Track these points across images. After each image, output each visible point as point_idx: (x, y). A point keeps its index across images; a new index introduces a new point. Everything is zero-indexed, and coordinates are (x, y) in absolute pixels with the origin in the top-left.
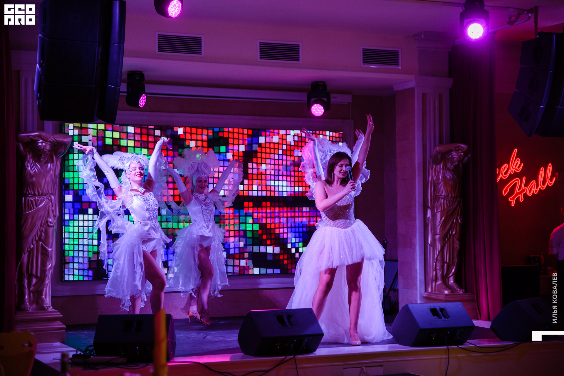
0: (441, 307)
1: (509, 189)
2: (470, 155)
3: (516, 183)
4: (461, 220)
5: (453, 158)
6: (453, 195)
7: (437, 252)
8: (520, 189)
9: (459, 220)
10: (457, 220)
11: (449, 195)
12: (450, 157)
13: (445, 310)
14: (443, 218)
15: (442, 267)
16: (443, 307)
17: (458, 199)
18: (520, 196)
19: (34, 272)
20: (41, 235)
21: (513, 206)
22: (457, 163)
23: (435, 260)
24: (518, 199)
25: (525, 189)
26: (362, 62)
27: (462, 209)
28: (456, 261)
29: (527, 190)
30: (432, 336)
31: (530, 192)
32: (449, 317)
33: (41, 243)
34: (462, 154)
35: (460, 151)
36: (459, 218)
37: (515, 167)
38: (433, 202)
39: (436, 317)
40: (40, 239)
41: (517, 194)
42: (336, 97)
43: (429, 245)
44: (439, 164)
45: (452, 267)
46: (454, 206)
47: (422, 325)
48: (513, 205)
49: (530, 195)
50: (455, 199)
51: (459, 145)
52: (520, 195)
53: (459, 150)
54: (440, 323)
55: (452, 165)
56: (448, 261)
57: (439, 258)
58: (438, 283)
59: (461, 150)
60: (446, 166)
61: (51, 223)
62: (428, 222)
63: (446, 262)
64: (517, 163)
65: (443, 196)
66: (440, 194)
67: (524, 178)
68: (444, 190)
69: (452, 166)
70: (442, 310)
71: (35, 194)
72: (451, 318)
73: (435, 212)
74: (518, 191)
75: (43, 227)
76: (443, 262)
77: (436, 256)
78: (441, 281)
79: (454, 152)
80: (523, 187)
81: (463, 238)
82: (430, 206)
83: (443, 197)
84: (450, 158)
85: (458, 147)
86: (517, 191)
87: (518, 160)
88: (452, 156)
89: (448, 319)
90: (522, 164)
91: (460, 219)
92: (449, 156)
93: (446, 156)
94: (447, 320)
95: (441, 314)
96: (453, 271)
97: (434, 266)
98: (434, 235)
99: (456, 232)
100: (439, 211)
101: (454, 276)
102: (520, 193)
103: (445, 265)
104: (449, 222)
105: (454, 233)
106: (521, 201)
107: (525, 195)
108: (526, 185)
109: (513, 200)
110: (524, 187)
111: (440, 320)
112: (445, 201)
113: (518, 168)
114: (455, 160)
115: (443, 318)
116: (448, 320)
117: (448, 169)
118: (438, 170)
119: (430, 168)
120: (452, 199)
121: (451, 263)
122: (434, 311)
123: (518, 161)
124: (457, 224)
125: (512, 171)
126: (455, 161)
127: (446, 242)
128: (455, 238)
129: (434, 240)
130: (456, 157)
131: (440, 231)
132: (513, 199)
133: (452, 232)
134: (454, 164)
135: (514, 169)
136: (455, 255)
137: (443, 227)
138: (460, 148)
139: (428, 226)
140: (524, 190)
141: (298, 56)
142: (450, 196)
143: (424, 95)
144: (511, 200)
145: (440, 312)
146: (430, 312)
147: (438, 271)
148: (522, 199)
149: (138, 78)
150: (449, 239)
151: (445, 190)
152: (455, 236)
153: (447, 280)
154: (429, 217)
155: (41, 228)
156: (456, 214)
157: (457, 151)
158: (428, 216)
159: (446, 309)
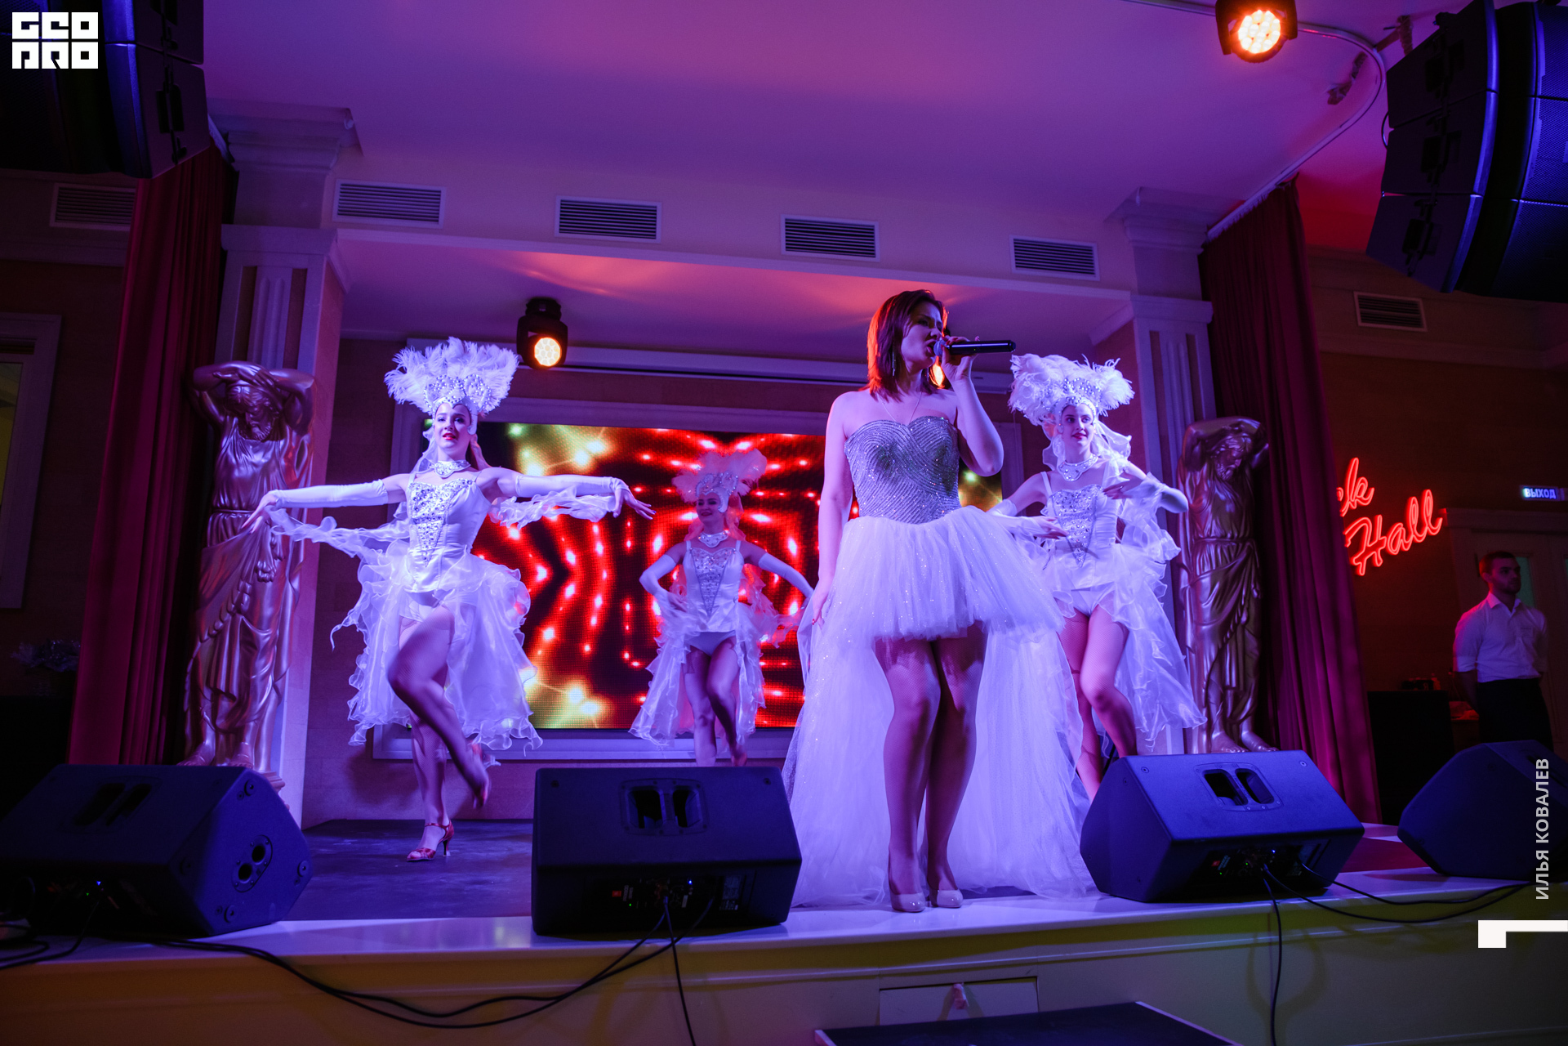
0: (1241, 766)
1: (1351, 540)
2: (1267, 446)
3: (1363, 529)
4: (1257, 591)
5: (1230, 451)
6: (1236, 535)
7: (1207, 664)
8: (1372, 539)
9: (1255, 591)
10: (1249, 592)
11: (1226, 535)
12: (1222, 449)
13: (1256, 774)
14: (1217, 586)
15: (1222, 698)
16: (1249, 767)
17: (1248, 544)
18: (1373, 556)
19: (222, 685)
20: (241, 599)
21: (1362, 574)
22: (1238, 462)
23: (1205, 683)
24: (1370, 561)
25: (1383, 540)
26: (1013, 264)
27: (1258, 566)
28: (1252, 682)
29: (1388, 542)
30: (1215, 863)
31: (1394, 546)
32: (1270, 799)
33: (241, 617)
34: (1249, 441)
35: (1244, 434)
37: (1359, 494)
38: (1191, 555)
39: (1226, 799)
40: (239, 610)
41: (1369, 550)
43: (1187, 649)
44: (1200, 468)
45: (1245, 698)
46: (1240, 560)
47: (1179, 827)
48: (1362, 572)
49: (1394, 552)
50: (1241, 545)
51: (1240, 420)
52: (1374, 552)
53: (1241, 431)
54: (1244, 818)
55: (1227, 470)
56: (1234, 685)
57: (1213, 678)
58: (1214, 736)
59: (1246, 432)
60: (1215, 472)
61: (264, 572)
62: (1182, 598)
63: (1230, 688)
64: (1362, 487)
65: (1213, 537)
66: (1206, 534)
67: (1380, 518)
68: (1214, 522)
69: (1228, 472)
70: (1244, 774)
71: (232, 507)
72: (1279, 802)
73: (1198, 573)
74: (1370, 543)
75: (247, 580)
76: (1225, 688)
77: (1206, 673)
78: (1220, 730)
79: (1230, 437)
80: (1378, 537)
82: (1184, 562)
83: (1215, 539)
84: (1222, 452)
85: (1238, 424)
86: (1367, 543)
87: (1362, 481)
88: (1227, 447)
89: (1270, 806)
90: (1373, 490)
91: (1255, 587)
92: (1218, 449)
93: (1214, 448)
94: (1263, 808)
95: (1243, 789)
96: (1248, 706)
97: (1203, 696)
98: (1198, 623)
99: (1248, 618)
100: (1206, 570)
101: (1249, 718)
102: (1375, 548)
103: (1229, 692)
104: (1232, 595)
105: (1244, 619)
106: (1379, 565)
107: (1385, 553)
108: (1385, 532)
109: (1360, 563)
110: (1382, 536)
111: (1242, 808)
112: (1219, 551)
113: (1366, 496)
114: (1234, 455)
115: (1250, 800)
116: (1267, 809)
117: (1220, 479)
118: (1198, 483)
119: (1179, 479)
120: (1234, 544)
122: (1217, 780)
123: (1363, 484)
124: (1249, 601)
125: (1353, 503)
126: (1235, 458)
127: (1228, 640)
128: (1247, 633)
129: (1198, 636)
130: (1237, 447)
131: (1213, 616)
132: (1361, 559)
133: (1240, 618)
134: (1233, 466)
135: (1356, 498)
136: (1251, 671)
137: (1218, 606)
138: (1242, 426)
139: (1185, 608)
140: (1380, 543)
141: (874, 247)
142: (1229, 536)
143: (1154, 336)
144: (1357, 561)
145: (1239, 783)
146: (1204, 780)
147: (1213, 708)
148: (1379, 561)
149: (544, 310)
150: (1234, 633)
151: (1216, 523)
152: (1247, 626)
153: (1234, 727)
154: (1185, 589)
155: (242, 583)
156: (1246, 577)
157: (1237, 433)
158: (1182, 586)
159: (1256, 771)
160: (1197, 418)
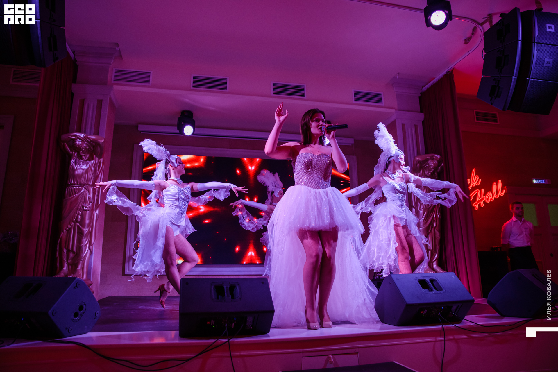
0: (431, 278)
1: (473, 198)
2: (443, 164)
3: (477, 194)
5: (430, 166)
8: (480, 197)
9: (438, 216)
10: (436, 215)
12: (427, 165)
14: (425, 214)
16: (434, 278)
18: (481, 203)
19: (70, 248)
20: (77, 217)
21: (477, 210)
22: (433, 170)
24: (480, 205)
25: (484, 197)
26: (354, 100)
27: (440, 207)
28: (438, 248)
29: (486, 198)
30: (422, 312)
31: (488, 200)
32: (441, 290)
33: (78, 224)
34: (437, 162)
35: (435, 160)
36: (438, 214)
37: (476, 181)
38: (416, 203)
39: (426, 290)
40: (77, 221)
41: (479, 201)
42: (343, 140)
44: (419, 172)
45: (435, 253)
47: (409, 300)
49: (488, 202)
51: (433, 155)
53: (434, 159)
54: (432, 296)
60: (425, 173)
61: (86, 207)
63: (430, 249)
64: (477, 179)
67: (483, 190)
69: (429, 173)
70: (432, 281)
71: (74, 184)
72: (444, 291)
74: (480, 199)
75: (80, 210)
79: (430, 161)
80: (482, 196)
81: (442, 229)
82: (414, 205)
84: (427, 166)
85: (433, 156)
86: (478, 199)
88: (429, 164)
90: (480, 180)
92: (426, 165)
93: (424, 165)
94: (439, 292)
95: (432, 286)
96: (436, 256)
99: (436, 225)
100: (421, 208)
103: (429, 251)
104: (431, 217)
105: (435, 225)
106: (482, 206)
107: (485, 202)
108: (485, 195)
110: (484, 196)
111: (431, 293)
113: (478, 182)
115: (434, 290)
116: (440, 293)
117: (426, 176)
121: (434, 250)
122: (423, 283)
123: (477, 178)
125: (473, 185)
126: (432, 169)
127: (429, 233)
128: (436, 230)
131: (424, 224)
132: (476, 204)
133: (433, 225)
134: (431, 171)
135: (475, 183)
136: (437, 244)
137: (425, 221)
138: (434, 157)
140: (483, 199)
141: (304, 93)
143: (403, 125)
144: (475, 205)
145: (430, 284)
146: (418, 283)
148: (483, 205)
150: (431, 231)
152: (436, 228)
153: (432, 264)
155: (78, 211)
156: (435, 211)
157: (432, 160)
159: (437, 280)
160: (418, 154)
